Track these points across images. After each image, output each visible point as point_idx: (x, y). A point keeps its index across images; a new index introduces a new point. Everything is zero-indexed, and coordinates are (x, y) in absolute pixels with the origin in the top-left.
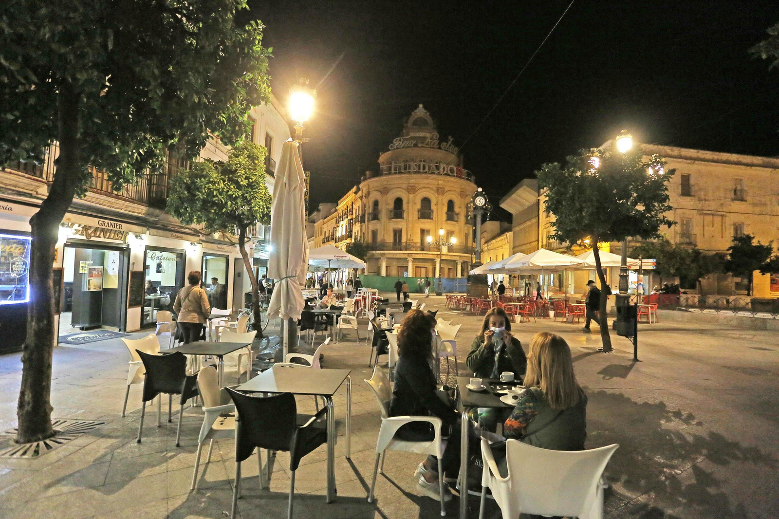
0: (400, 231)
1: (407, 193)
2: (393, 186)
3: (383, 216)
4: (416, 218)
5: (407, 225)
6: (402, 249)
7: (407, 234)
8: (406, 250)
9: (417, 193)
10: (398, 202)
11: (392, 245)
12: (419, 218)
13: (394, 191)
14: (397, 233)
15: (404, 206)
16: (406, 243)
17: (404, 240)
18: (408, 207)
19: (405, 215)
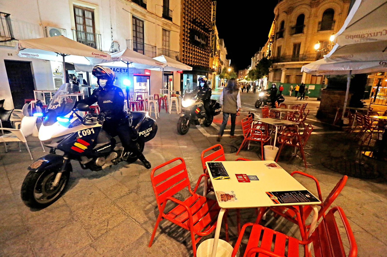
0: (299, 45)
1: (309, 8)
2: (297, 4)
3: (286, 34)
4: (316, 31)
5: (306, 39)
6: (299, 60)
7: (305, 47)
8: (302, 61)
9: (319, 7)
10: (301, 18)
11: (291, 57)
12: (318, 31)
13: (298, 8)
14: (297, 47)
15: (306, 21)
16: (303, 54)
17: (301, 52)
18: (309, 21)
19: (305, 30)
